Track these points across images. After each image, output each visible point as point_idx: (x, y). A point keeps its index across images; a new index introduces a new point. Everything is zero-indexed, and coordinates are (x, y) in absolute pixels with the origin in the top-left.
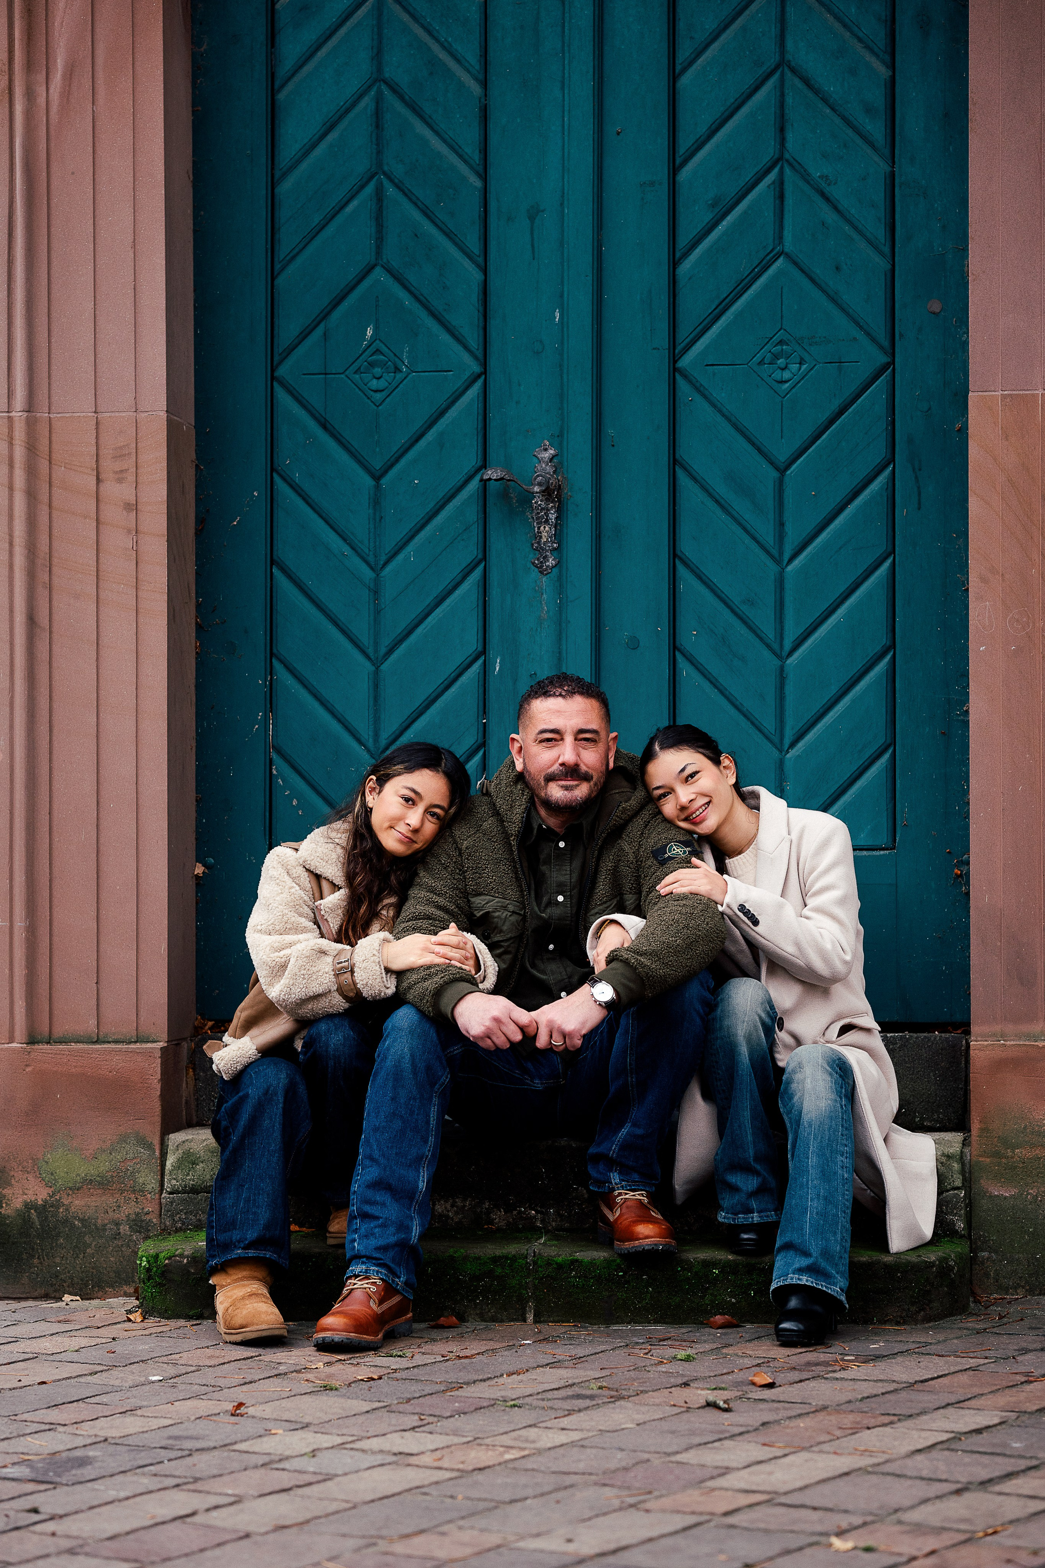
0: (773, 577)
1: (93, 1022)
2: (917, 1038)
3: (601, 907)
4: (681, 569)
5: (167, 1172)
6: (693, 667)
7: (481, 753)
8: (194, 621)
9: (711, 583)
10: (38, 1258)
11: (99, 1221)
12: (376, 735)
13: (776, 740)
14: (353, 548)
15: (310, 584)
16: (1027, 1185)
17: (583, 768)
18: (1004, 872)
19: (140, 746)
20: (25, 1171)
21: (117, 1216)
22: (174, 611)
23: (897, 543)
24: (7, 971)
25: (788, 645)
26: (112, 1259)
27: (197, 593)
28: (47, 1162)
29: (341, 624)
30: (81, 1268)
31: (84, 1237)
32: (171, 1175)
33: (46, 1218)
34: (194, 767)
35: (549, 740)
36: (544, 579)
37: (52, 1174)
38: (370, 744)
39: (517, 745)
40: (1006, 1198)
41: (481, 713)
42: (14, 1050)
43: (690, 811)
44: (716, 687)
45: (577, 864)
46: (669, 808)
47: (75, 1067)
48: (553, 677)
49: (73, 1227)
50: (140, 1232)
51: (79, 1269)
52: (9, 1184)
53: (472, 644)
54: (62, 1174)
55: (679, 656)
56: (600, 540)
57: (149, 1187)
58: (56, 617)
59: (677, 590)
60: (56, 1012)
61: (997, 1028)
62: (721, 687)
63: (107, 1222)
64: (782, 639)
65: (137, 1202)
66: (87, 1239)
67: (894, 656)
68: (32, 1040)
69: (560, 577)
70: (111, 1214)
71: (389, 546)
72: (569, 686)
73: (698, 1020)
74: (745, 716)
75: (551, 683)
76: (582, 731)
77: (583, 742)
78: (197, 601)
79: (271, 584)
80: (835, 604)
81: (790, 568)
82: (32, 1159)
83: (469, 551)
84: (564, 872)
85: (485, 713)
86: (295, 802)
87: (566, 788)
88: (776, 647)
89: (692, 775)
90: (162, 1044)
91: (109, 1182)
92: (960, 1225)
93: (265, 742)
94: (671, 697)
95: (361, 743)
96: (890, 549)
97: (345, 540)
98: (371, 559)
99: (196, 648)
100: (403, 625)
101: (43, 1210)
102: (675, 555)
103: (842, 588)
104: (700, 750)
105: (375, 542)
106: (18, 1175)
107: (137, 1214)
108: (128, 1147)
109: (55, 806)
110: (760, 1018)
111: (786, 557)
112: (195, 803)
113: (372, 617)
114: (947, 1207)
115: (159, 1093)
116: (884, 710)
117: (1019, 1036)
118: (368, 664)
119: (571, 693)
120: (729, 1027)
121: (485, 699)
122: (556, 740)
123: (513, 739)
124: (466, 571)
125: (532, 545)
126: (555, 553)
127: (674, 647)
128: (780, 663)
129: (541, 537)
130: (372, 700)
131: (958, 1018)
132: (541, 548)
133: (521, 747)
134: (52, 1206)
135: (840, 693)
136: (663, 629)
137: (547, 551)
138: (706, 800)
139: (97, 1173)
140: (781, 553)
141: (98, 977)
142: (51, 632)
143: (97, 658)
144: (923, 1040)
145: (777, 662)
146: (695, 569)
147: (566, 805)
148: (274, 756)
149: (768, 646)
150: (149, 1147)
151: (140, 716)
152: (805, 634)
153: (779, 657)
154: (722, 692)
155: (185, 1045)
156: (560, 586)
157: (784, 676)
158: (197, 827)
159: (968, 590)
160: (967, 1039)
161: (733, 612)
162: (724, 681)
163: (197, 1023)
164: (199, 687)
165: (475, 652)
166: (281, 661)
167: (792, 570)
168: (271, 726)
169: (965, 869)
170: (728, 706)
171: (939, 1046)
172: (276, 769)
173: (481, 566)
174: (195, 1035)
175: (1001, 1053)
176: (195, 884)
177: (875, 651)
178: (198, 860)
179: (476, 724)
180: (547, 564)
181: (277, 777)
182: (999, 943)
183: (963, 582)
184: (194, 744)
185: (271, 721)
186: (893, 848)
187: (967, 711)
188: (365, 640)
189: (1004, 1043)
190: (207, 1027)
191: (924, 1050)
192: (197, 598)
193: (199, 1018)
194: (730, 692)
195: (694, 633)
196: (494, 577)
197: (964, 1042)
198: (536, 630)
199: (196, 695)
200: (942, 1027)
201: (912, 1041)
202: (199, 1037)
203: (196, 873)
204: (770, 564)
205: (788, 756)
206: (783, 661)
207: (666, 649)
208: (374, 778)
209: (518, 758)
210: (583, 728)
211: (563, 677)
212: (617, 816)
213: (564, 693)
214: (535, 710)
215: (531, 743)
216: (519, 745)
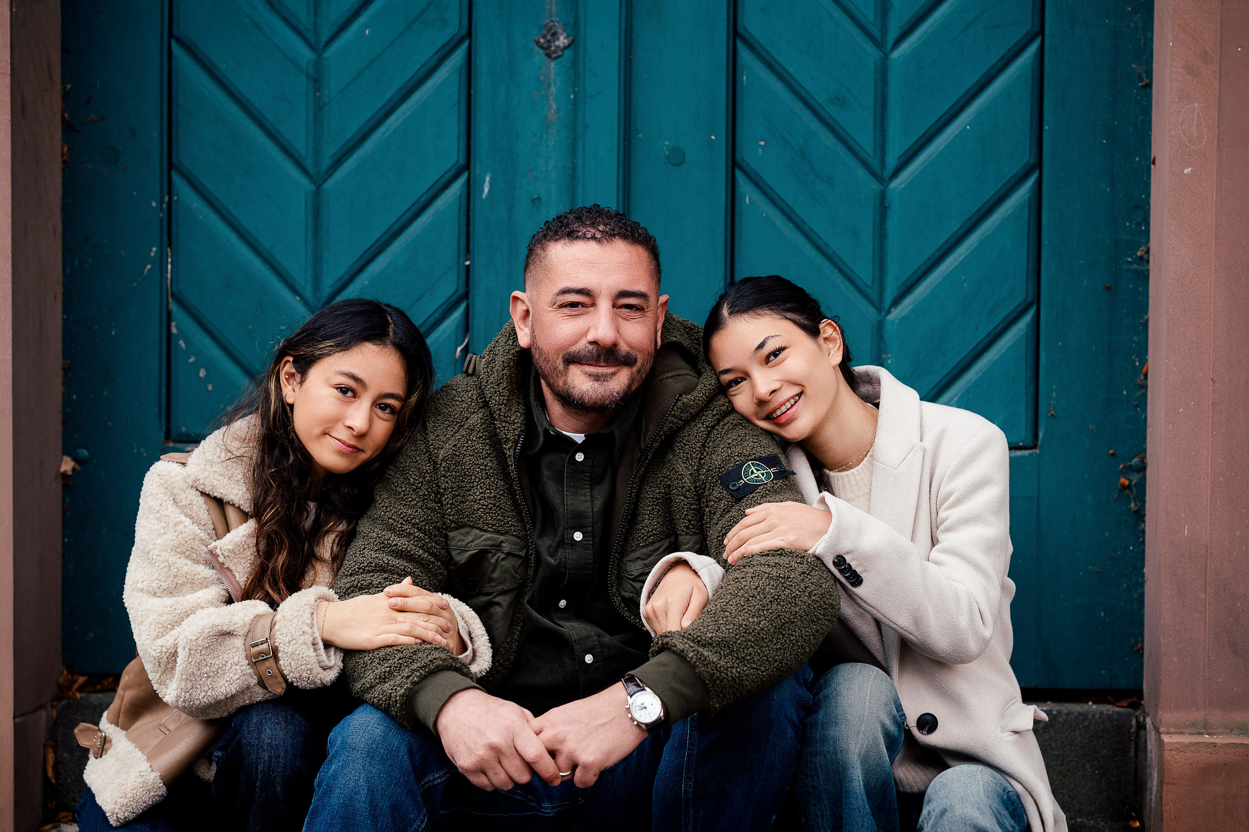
0: (873, 67)
2: (1068, 714)
3: (644, 550)
4: (745, 56)
6: (759, 191)
7: (462, 307)
8: (58, 117)
12: (317, 280)
13: (874, 295)
17: (624, 348)
18: (1212, 492)
23: (1047, 19)
25: (892, 161)
27: (63, 77)
29: (268, 126)
34: (59, 322)
35: (573, 305)
36: (553, 65)
38: (308, 293)
39: (521, 308)
41: (463, 251)
43: (772, 406)
44: (790, 219)
46: (743, 400)
48: (581, 210)
53: (452, 156)
55: (739, 175)
59: (738, 83)
61: (1198, 716)
64: (883, 153)
67: (1040, 180)
69: (575, 63)
71: (335, 15)
72: (606, 225)
73: (790, 731)
74: (831, 261)
75: (579, 218)
76: (623, 294)
77: (623, 310)
78: (64, 89)
79: (170, 67)
80: (958, 105)
81: (896, 54)
83: (449, 23)
84: (583, 498)
85: (468, 251)
86: (202, 373)
87: (597, 378)
88: (875, 164)
89: (776, 353)
93: (161, 288)
94: (729, 233)
95: (294, 290)
96: (1037, 28)
98: (310, 33)
99: (63, 154)
100: (353, 127)
102: (735, 34)
103: (969, 82)
104: (789, 315)
105: (316, 10)
110: (883, 726)
111: (892, 37)
112: (61, 373)
113: (311, 116)
116: (1025, 255)
117: (1230, 729)
118: (306, 181)
119: (609, 236)
120: (836, 740)
121: (468, 233)
122: (583, 305)
123: (516, 299)
124: (443, 52)
126: (568, 29)
127: (734, 164)
128: (880, 187)
130: (310, 231)
131: (1122, 683)
133: (528, 310)
136: (719, 137)
137: (557, 26)
138: (796, 390)
140: (884, 33)
144: (1076, 717)
145: (875, 186)
146: (764, 53)
147: (595, 403)
148: (174, 307)
149: (865, 164)
152: (917, 146)
153: (879, 178)
154: (800, 227)
155: (42, 714)
156: (575, 75)
157: (887, 205)
158: (64, 406)
159: (1149, 86)
160: (1137, 717)
161: (816, 114)
162: (803, 211)
163: (61, 680)
164: (66, 209)
165: (456, 166)
166: (184, 175)
167: (899, 57)
168: (169, 266)
169: (1135, 478)
170: (808, 249)
171: (1099, 726)
172: (177, 326)
173: (465, 46)
174: (59, 699)
175: (1209, 755)
176: (60, 486)
177: (1014, 172)
178: (68, 450)
179: (456, 267)
180: (557, 43)
181: (177, 337)
182: (1203, 595)
183: (1140, 75)
184: (59, 290)
185: (169, 260)
186: (1034, 447)
187: (1141, 257)
188: (301, 146)
189: (1212, 740)
190: (76, 686)
191: (1077, 733)
192: (63, 84)
193: (65, 672)
194: (810, 227)
195: (763, 143)
196: (482, 62)
197: (1134, 722)
198: (541, 137)
199: (64, 221)
200: (1100, 696)
201: (1061, 720)
202: (63, 702)
203: (62, 469)
204: (869, 48)
205: (890, 317)
206: (885, 184)
207: (722, 165)
208: (291, 359)
209: (522, 327)
210: (626, 289)
211: (596, 212)
212: (674, 416)
213: (598, 236)
214: (554, 259)
215: (546, 307)
216: (525, 308)
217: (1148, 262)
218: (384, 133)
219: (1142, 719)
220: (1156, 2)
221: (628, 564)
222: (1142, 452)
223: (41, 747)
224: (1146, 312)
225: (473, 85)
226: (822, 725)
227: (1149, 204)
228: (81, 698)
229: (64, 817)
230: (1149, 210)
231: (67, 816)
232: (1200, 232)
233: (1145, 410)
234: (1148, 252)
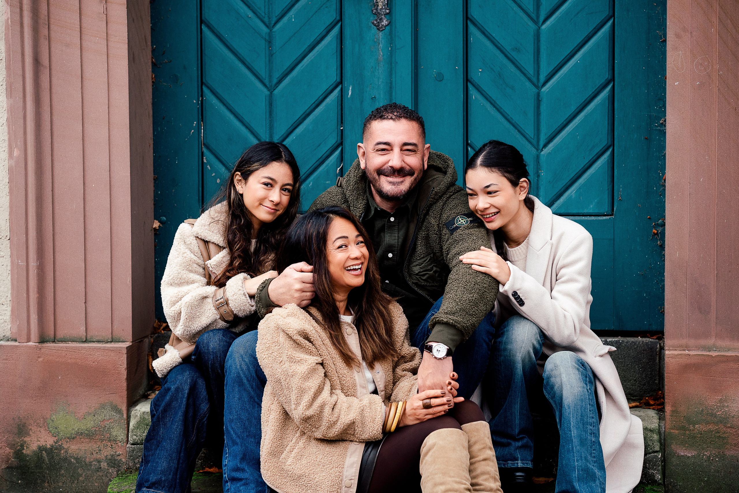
0: (532, 33)
1: (83, 328)
2: (627, 342)
3: (420, 261)
4: (472, 28)
5: (130, 430)
6: (479, 93)
7: (340, 149)
8: (150, 61)
9: (491, 37)
10: (48, 482)
11: (87, 460)
13: (535, 142)
14: (254, 13)
15: (226, 36)
16: (703, 448)
17: (407, 168)
18: (689, 236)
19: (111, 145)
20: (38, 425)
21: (99, 456)
22: (134, 55)
23: (616, 10)
24: (25, 295)
25: (542, 79)
26: (96, 484)
27: (152, 42)
28: (53, 421)
29: (247, 63)
30: (76, 490)
31: (78, 469)
32: (132, 432)
33: (53, 457)
34: (152, 157)
35: (383, 150)
36: (380, 34)
37: (56, 428)
39: (362, 151)
40: (688, 457)
41: (340, 123)
42: (30, 347)
44: (494, 106)
45: (402, 233)
47: (71, 359)
48: (386, 106)
49: (70, 463)
50: (114, 467)
51: (74, 490)
52: (29, 435)
53: (334, 78)
54: (63, 429)
55: (470, 85)
56: (417, 8)
57: (120, 438)
58: (53, 59)
59: (469, 42)
60: (59, 322)
61: (684, 342)
62: (498, 107)
63: (92, 460)
64: (539, 74)
65: (112, 448)
66: (80, 471)
67: (613, 87)
68: (43, 340)
69: (391, 33)
70: (95, 455)
71: (278, 11)
72: (397, 112)
74: (514, 126)
75: (386, 109)
76: (405, 144)
77: (407, 152)
78: (153, 47)
79: (201, 36)
80: (574, 51)
81: (544, 27)
82: (43, 418)
83: (331, 15)
84: (394, 238)
85: (342, 123)
86: (218, 181)
87: (395, 183)
88: (534, 80)
90: (128, 344)
91: (93, 434)
92: (658, 477)
93: (199, 141)
94: (465, 113)
96: (611, 14)
97: (249, 7)
98: (266, 20)
99: (152, 79)
100: (287, 64)
101: (50, 451)
102: (467, 18)
103: (579, 40)
105: (269, 8)
106: (34, 428)
107: (112, 456)
108: (105, 412)
109: (56, 185)
110: (533, 345)
111: (542, 19)
112: (153, 181)
113: (267, 59)
114: (649, 464)
115: (125, 377)
116: (607, 122)
117: (698, 348)
118: (265, 90)
119: (399, 117)
120: (510, 350)
121: (342, 114)
122: (387, 150)
123: (359, 146)
124: (329, 28)
125: (372, 11)
126: (388, 16)
127: (467, 80)
128: (537, 91)
129: (378, 6)
130: (268, 114)
131: (654, 328)
132: (378, 13)
133: (364, 152)
134: (56, 449)
135: (577, 111)
136: (459, 68)
137: (382, 15)
139: (85, 428)
140: (538, 17)
141: (86, 299)
142: (50, 69)
143: (82, 87)
144: (631, 344)
145: (535, 90)
146: (480, 27)
147: (393, 196)
148: (205, 150)
149: (530, 79)
150: (120, 412)
151: (111, 126)
152: (554, 71)
153: (536, 86)
154: (499, 110)
155: (146, 340)
156: (391, 39)
157: (540, 99)
158: (155, 197)
159: (665, 41)
160: (660, 343)
161: (506, 56)
162: (500, 103)
163: (155, 325)
164: (155, 104)
165: (336, 83)
166: (208, 88)
167: (545, 29)
168: (202, 130)
169: (660, 229)
170: (503, 120)
171: (642, 348)
172: (206, 158)
173: (339, 25)
174: (153, 333)
175: (687, 360)
176: (153, 234)
177: (601, 83)
178: (156, 218)
179: (337, 130)
180: (382, 23)
181: (207, 164)
182: (685, 285)
183: (661, 36)
184: (152, 142)
185: (202, 128)
186: (612, 215)
187: (662, 123)
188: (263, 74)
189: (689, 353)
190: (162, 328)
191: (631, 351)
192: (152, 45)
193: (157, 321)
194: (504, 110)
195: (481, 70)
196: (347, 33)
197: (658, 346)
198: (376, 68)
199: (153, 110)
200: (644, 334)
201: (623, 345)
202: (156, 335)
203: (154, 227)
204: (530, 23)
205: (542, 153)
206: (539, 89)
207: (461, 81)
208: (239, 173)
209: (362, 160)
210: (406, 142)
211: (394, 106)
212: (432, 198)
213: (394, 117)
214: (374, 129)
215: (371, 151)
216: (363, 151)
217: (665, 126)
218: (302, 67)
219: (662, 345)
220: (668, 1)
221: (413, 267)
222: (663, 217)
223: (146, 355)
224: (665, 150)
225: (343, 44)
226: (505, 343)
227: (666, 98)
228: (164, 333)
229: (157, 388)
230: (666, 101)
231: (159, 388)
232: (683, 113)
233: (664, 197)
234: (665, 121)
